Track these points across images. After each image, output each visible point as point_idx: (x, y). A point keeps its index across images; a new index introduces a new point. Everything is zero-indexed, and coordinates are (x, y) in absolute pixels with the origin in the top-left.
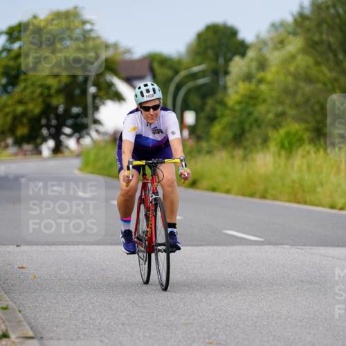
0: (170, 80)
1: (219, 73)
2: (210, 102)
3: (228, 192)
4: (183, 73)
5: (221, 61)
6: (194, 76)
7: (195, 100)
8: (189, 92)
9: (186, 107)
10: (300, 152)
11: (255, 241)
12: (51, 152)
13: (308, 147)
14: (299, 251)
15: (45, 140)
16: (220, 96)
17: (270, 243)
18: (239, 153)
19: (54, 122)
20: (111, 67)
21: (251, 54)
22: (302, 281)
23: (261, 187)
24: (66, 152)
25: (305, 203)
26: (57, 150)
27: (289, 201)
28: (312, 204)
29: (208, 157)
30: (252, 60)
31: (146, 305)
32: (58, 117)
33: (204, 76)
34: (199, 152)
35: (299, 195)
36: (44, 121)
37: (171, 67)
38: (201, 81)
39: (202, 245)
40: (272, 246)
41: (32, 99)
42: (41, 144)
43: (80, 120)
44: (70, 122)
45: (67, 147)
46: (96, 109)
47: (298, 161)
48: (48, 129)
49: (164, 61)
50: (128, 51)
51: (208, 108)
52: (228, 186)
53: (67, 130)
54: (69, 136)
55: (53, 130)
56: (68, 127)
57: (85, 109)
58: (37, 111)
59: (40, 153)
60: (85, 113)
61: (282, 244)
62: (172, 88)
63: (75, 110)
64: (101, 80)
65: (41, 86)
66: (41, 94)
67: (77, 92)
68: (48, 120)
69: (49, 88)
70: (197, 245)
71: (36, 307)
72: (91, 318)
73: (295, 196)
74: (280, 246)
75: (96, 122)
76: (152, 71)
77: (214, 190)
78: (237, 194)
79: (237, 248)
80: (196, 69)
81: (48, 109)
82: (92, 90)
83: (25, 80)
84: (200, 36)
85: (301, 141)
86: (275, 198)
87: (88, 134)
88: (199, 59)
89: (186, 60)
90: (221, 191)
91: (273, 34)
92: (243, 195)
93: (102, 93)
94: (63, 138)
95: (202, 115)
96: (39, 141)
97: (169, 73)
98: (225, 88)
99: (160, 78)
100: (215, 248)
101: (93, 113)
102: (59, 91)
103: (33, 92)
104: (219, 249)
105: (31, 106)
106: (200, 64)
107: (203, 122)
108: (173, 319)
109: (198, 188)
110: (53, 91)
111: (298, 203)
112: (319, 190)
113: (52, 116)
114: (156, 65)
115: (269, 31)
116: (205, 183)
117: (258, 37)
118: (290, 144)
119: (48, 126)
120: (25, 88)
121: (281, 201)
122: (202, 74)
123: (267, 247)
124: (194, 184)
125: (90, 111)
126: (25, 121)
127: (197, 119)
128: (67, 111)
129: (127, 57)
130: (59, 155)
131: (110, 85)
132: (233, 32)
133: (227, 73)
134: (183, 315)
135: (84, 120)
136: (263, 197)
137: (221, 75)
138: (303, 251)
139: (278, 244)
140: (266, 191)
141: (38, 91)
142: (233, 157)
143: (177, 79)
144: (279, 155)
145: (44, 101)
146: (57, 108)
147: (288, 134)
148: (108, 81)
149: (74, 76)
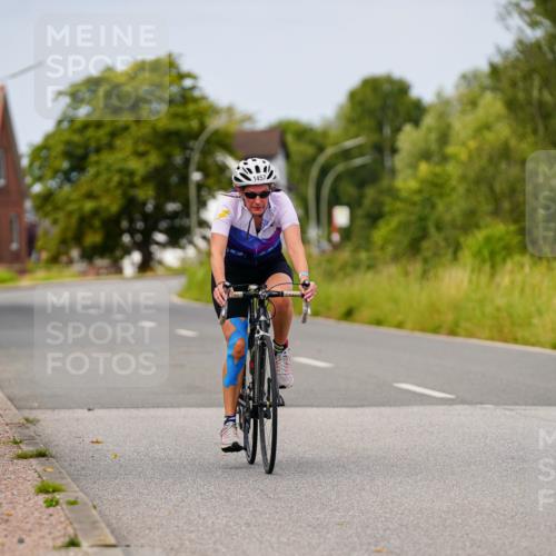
0: (311, 161)
1: (384, 150)
2: (370, 192)
3: (400, 325)
4: (330, 151)
5: (387, 131)
6: (346, 155)
7: (349, 189)
8: (338, 178)
9: (335, 200)
10: (509, 265)
11: (442, 399)
12: (136, 270)
14: (508, 413)
15: (127, 252)
16: (385, 183)
17: (463, 402)
18: (416, 267)
19: (140, 225)
20: (223, 142)
21: (429, 120)
22: (513, 458)
23: (450, 318)
24: (160, 270)
25: (515, 341)
26: (146, 266)
27: (492, 339)
29: (369, 275)
30: (430, 130)
31: (281, 495)
32: (146, 217)
33: (362, 155)
34: (356, 266)
35: (507, 329)
36: (125, 224)
37: (312, 142)
38: (358, 162)
39: (362, 406)
40: (466, 406)
41: (107, 191)
42: (122, 258)
43: (177, 222)
44: (164, 224)
45: (160, 263)
46: (203, 204)
47: (505, 279)
48: (132, 236)
49: (303, 133)
50: (249, 118)
51: (367, 202)
52: (400, 317)
53: (160, 237)
54: (163, 246)
55: (139, 237)
56: (161, 231)
57: (186, 205)
58: (114, 208)
59: (119, 270)
60: (186, 211)
61: (481, 403)
62: (314, 172)
63: (172, 207)
64: (210, 161)
65: (121, 171)
66: (120, 184)
67: (174, 179)
68: (132, 221)
69: (131, 174)
70: (356, 406)
71: (118, 500)
72: (199, 516)
73: (500, 331)
74: (479, 406)
75: (203, 224)
76: (284, 145)
77: (379, 323)
78: (413, 329)
79: (415, 409)
80: (349, 144)
81: (131, 206)
82: (196, 176)
83: (97, 163)
84: (353, 95)
85: (508, 251)
86: (471, 335)
87: (191, 242)
88: (354, 129)
90: (390, 326)
91: (463, 89)
92: (423, 330)
93: (211, 181)
94: (154, 248)
95: (360, 212)
96: (118, 253)
97: (310, 150)
98: (393, 172)
99: (296, 158)
100: (383, 409)
101: (198, 212)
102: (146, 179)
103: (108, 181)
104: (387, 411)
105: (105, 202)
106: (357, 136)
107: (360, 222)
108: (322, 516)
109: (354, 321)
110: (137, 179)
111: (505, 341)
113: (137, 216)
114: (290, 139)
115: (457, 87)
116: (366, 313)
117: (439, 95)
118: (492, 254)
119: (132, 232)
120: (97, 175)
121: (479, 338)
122: (360, 150)
123: (459, 408)
124: (349, 315)
125: (193, 208)
126: (97, 223)
127: (352, 217)
128: (159, 208)
129: (247, 126)
130: (149, 274)
131: (223, 169)
132: (402, 89)
133: (394, 151)
134: (337, 510)
135: (185, 222)
136: (452, 333)
137: (387, 152)
138: (513, 413)
139: (477, 403)
140: (457, 324)
141: (116, 178)
142: (406, 274)
143: (322, 159)
145: (124, 194)
146: (144, 204)
147: (488, 240)
148: (220, 163)
149: (169, 157)
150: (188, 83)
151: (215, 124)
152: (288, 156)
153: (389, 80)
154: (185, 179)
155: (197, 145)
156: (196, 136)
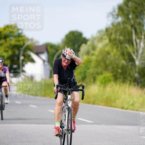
0: (54, 54)
5: (76, 46)
10: (109, 85)
11: (90, 123)
13: (112, 83)
14: (108, 127)
17: (96, 124)
21: (89, 43)
23: (92, 99)
25: (111, 106)
27: (104, 105)
28: (114, 107)
30: (89, 46)
35: (109, 102)
37: (55, 49)
43: (16, 71)
44: (12, 71)
46: (23, 66)
47: (108, 89)
49: (52, 46)
50: (37, 42)
60: (19, 67)
61: (101, 124)
64: (26, 53)
65: (1, 56)
67: (16, 58)
69: (4, 57)
74: (100, 125)
75: (23, 71)
76: (47, 50)
79: (82, 125)
82: (22, 58)
84: (67, 36)
85: (110, 81)
86: (99, 104)
89: (61, 45)
91: (99, 35)
92: (85, 103)
93: (26, 59)
102: (8, 58)
111: (108, 106)
112: (117, 101)
114: (49, 48)
115: (97, 34)
117: (92, 37)
118: (105, 82)
123: (95, 125)
125: (21, 67)
128: (11, 66)
129: (37, 44)
131: (29, 56)
135: (18, 71)
136: (94, 104)
138: (110, 127)
140: (95, 101)
143: (57, 54)
144: (100, 86)
147: (104, 78)
148: (28, 54)
149: (14, 52)
150: (20, 32)
151: (27, 43)
152: (48, 53)
153: (77, 32)
154: (19, 59)
155: (22, 49)
156: (22, 46)
